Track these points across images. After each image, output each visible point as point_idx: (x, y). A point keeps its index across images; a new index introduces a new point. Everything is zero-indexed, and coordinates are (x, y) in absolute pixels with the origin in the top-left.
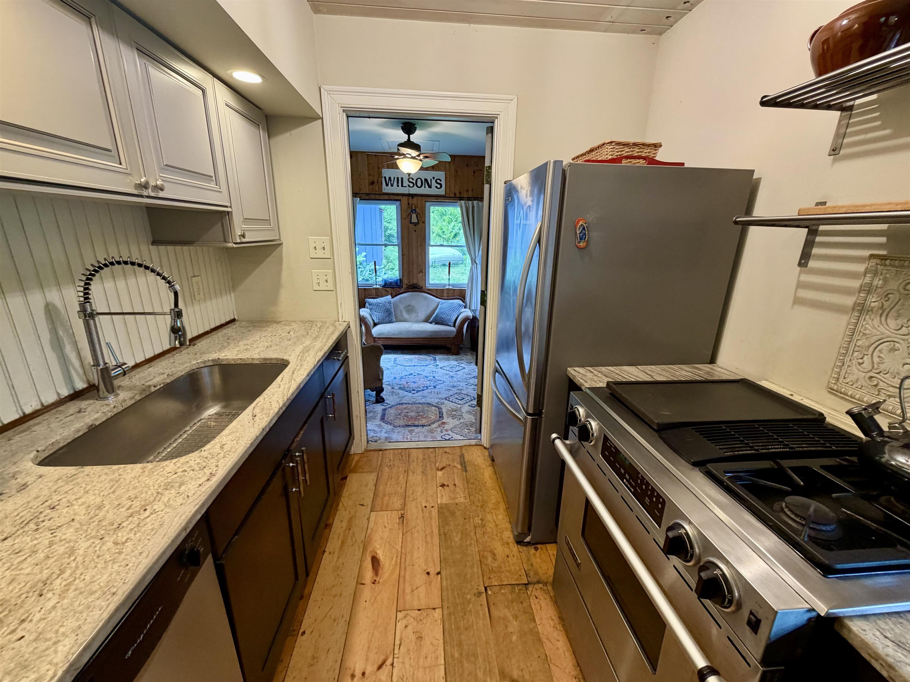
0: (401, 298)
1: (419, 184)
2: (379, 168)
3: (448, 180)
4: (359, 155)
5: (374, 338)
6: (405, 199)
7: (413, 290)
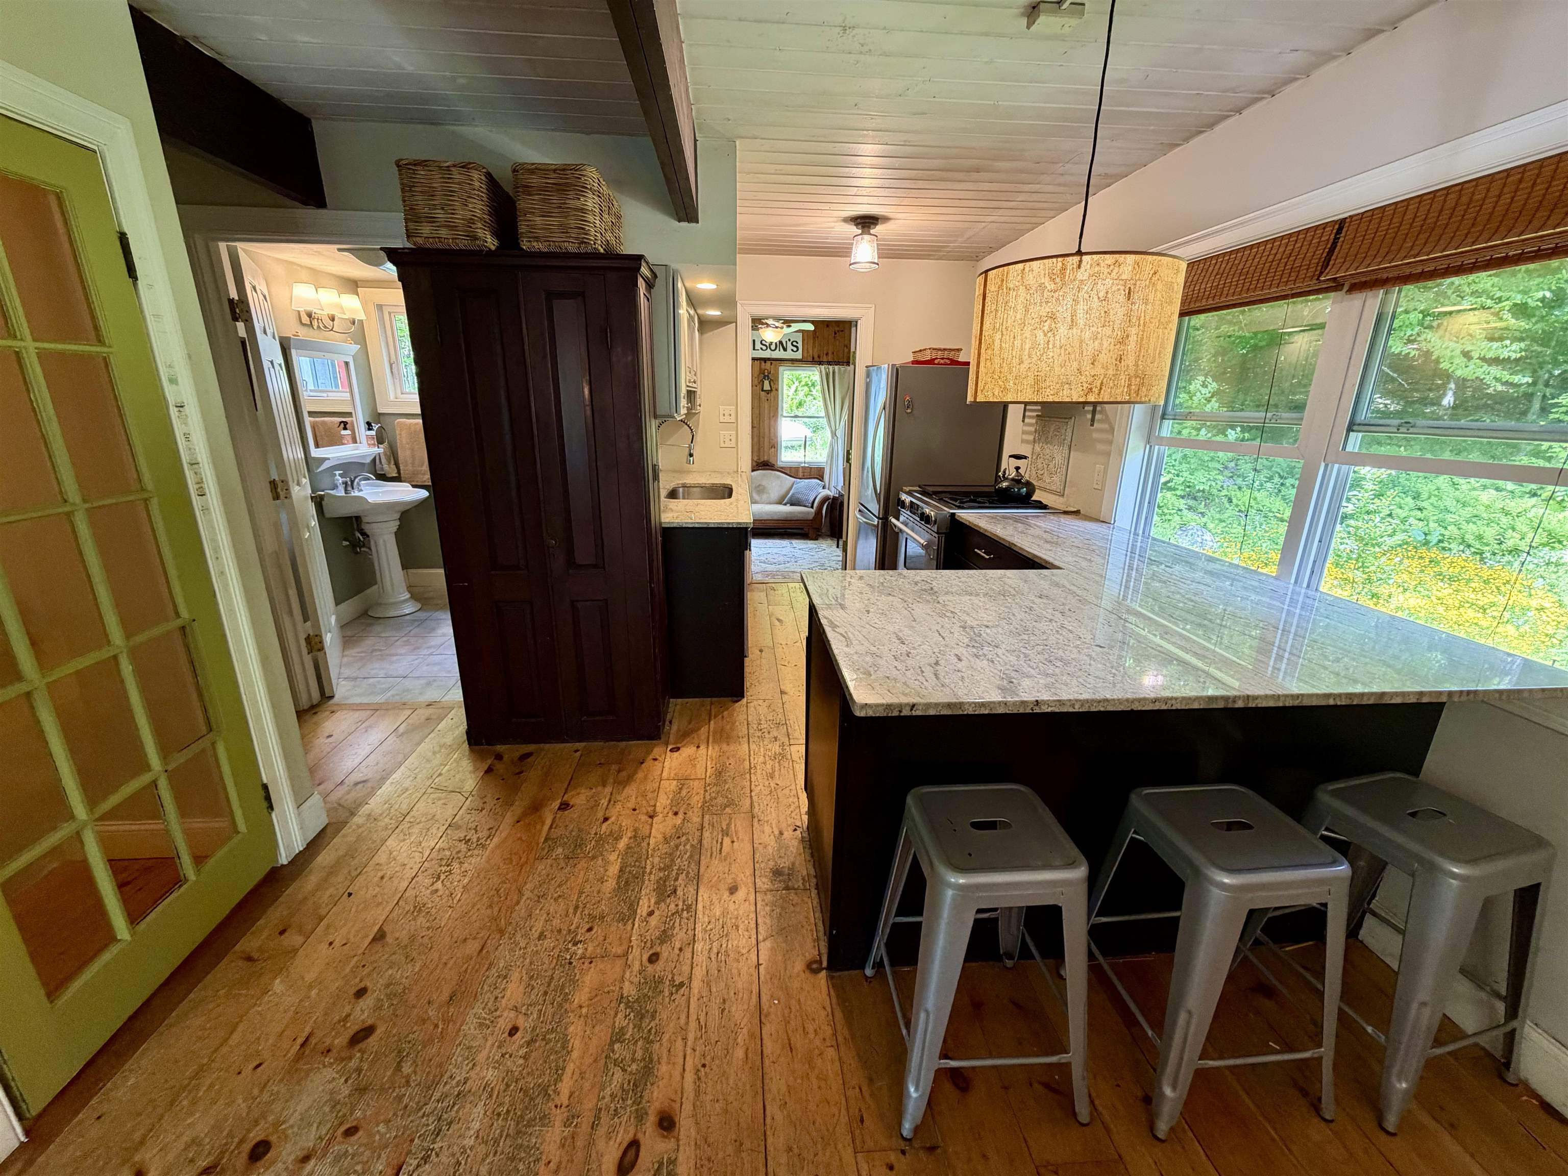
1: (773, 347)
3: (806, 341)
7: (764, 468)
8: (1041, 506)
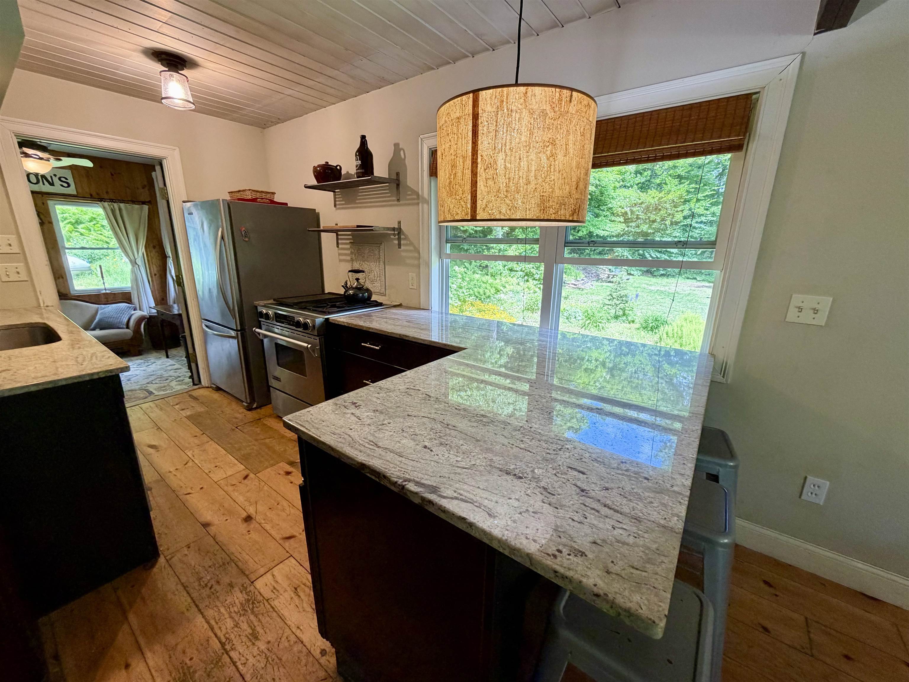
8: (378, 304)
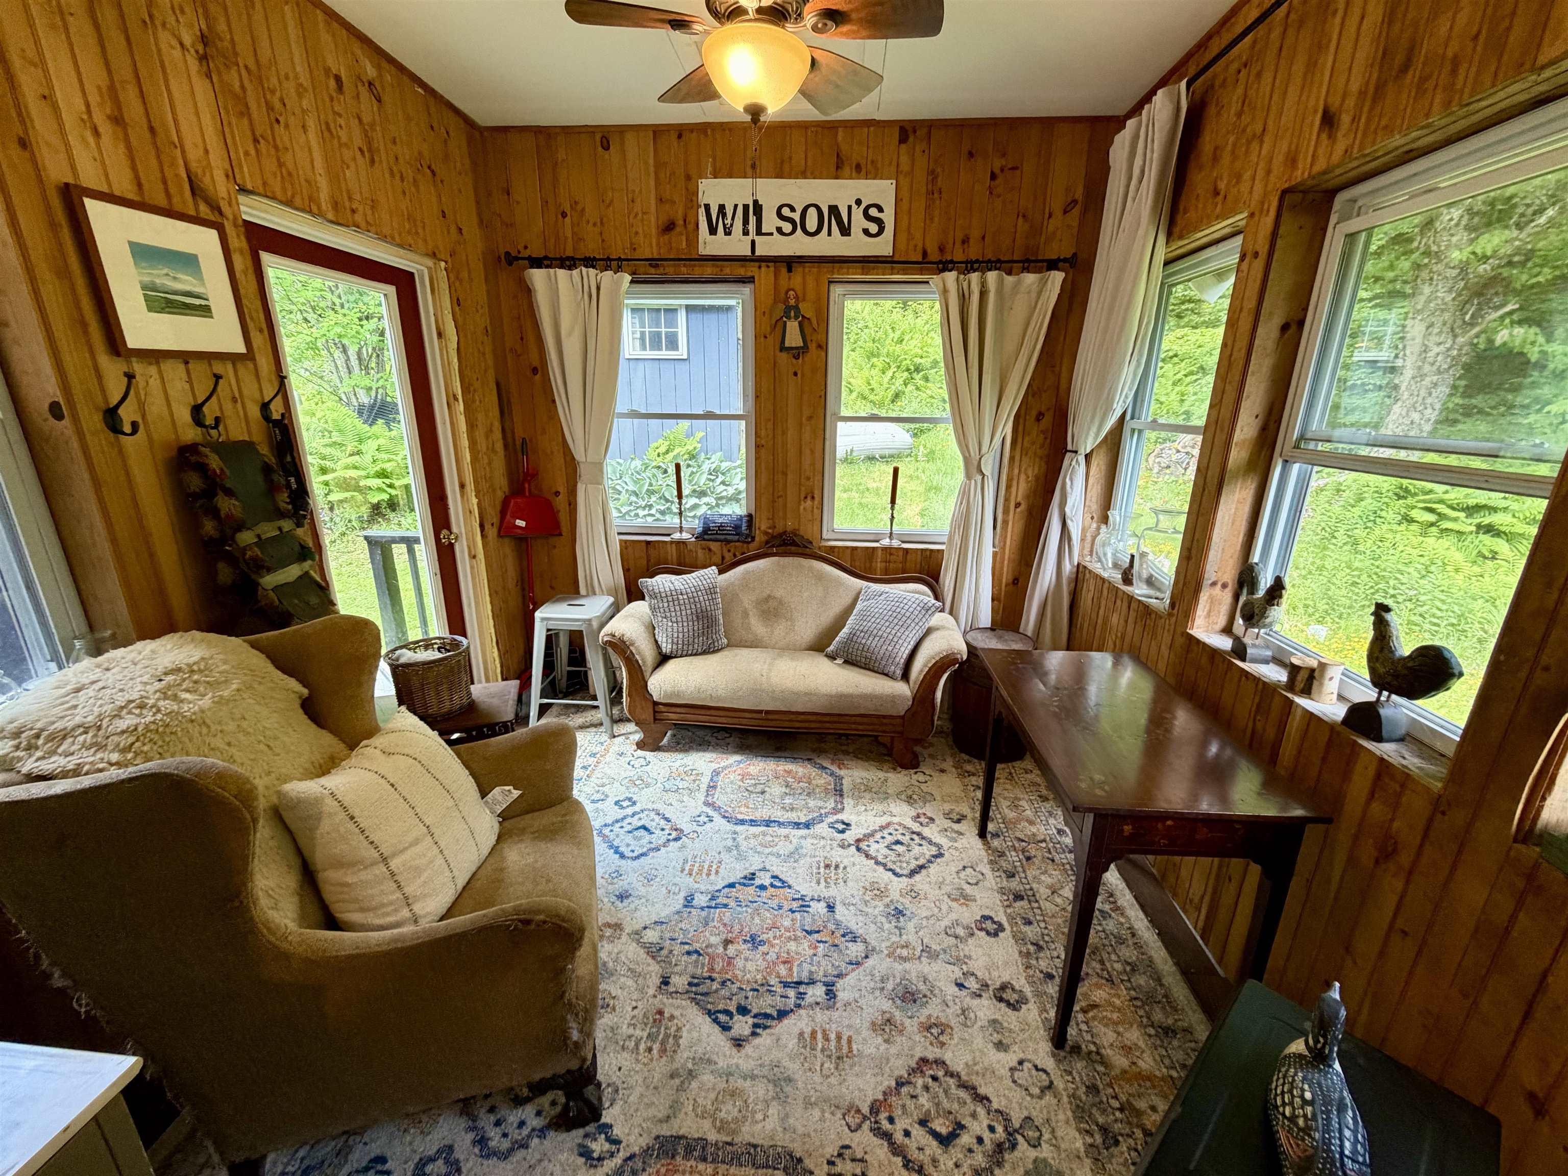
0: (747, 572)
1: (812, 223)
2: (688, 178)
3: (905, 205)
4: (630, 137)
5: (656, 704)
6: (765, 276)
7: (782, 548)
